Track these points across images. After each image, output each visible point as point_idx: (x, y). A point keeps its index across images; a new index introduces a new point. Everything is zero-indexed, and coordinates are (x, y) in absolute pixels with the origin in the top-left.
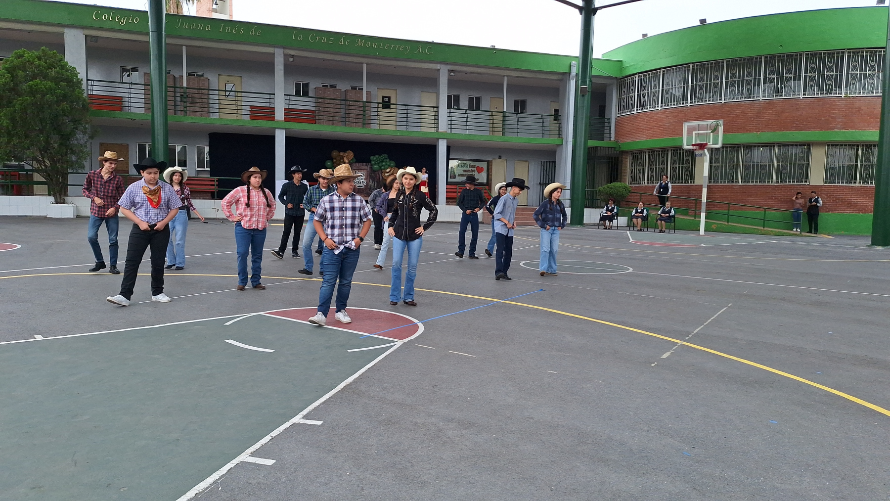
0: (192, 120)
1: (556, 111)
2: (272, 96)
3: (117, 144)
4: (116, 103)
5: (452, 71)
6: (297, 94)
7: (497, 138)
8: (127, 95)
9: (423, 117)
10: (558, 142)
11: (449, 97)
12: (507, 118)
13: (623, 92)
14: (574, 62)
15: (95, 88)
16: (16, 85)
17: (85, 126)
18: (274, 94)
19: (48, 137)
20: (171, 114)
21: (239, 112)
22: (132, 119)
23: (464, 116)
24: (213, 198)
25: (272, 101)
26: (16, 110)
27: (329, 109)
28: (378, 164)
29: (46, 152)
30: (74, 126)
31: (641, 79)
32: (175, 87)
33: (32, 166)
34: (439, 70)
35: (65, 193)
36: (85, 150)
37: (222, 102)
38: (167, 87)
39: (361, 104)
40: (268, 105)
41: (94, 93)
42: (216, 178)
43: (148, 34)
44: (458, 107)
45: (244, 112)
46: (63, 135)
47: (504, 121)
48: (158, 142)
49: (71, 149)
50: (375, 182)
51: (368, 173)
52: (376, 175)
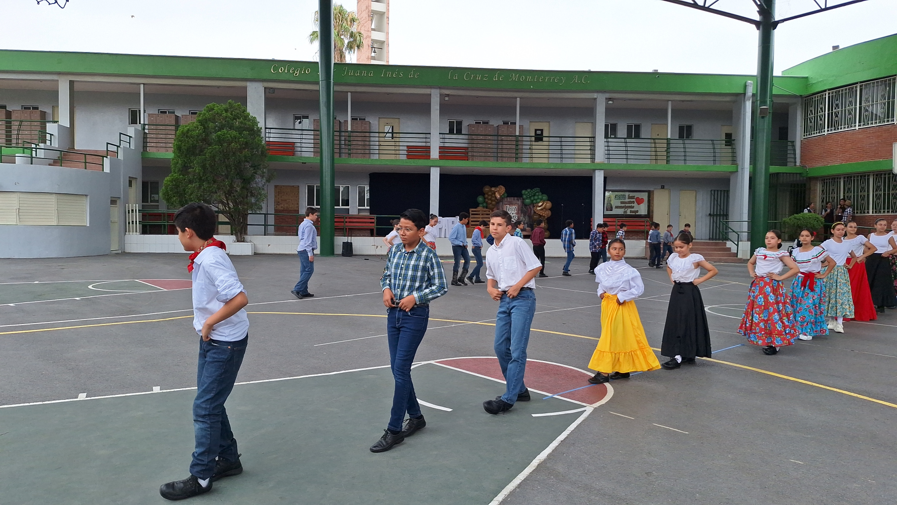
0: (356, 161)
1: (729, 136)
2: (428, 136)
3: (289, 186)
4: (289, 148)
5: (610, 99)
6: (451, 132)
7: (661, 167)
8: (299, 141)
9: (577, 148)
10: (731, 168)
11: (606, 126)
12: (671, 145)
13: (809, 112)
14: (749, 81)
15: (272, 135)
16: (207, 135)
17: (263, 170)
18: (430, 134)
19: (232, 181)
20: (336, 156)
21: (397, 152)
22: (303, 163)
23: (624, 144)
24: (372, 235)
25: (428, 140)
26: (207, 158)
27: (481, 145)
28: (530, 197)
29: (230, 195)
30: (255, 171)
31: (832, 96)
32: (340, 132)
33: (218, 208)
34: (595, 99)
35: (245, 232)
36: (263, 192)
37: (382, 143)
38: (334, 131)
39: (513, 138)
40: (424, 144)
41: (271, 140)
42: (375, 216)
43: (318, 83)
44: (615, 136)
45: (401, 152)
46: (244, 179)
47: (668, 148)
48: (325, 184)
49: (251, 192)
50: (526, 216)
51: (520, 207)
52: (527, 209)
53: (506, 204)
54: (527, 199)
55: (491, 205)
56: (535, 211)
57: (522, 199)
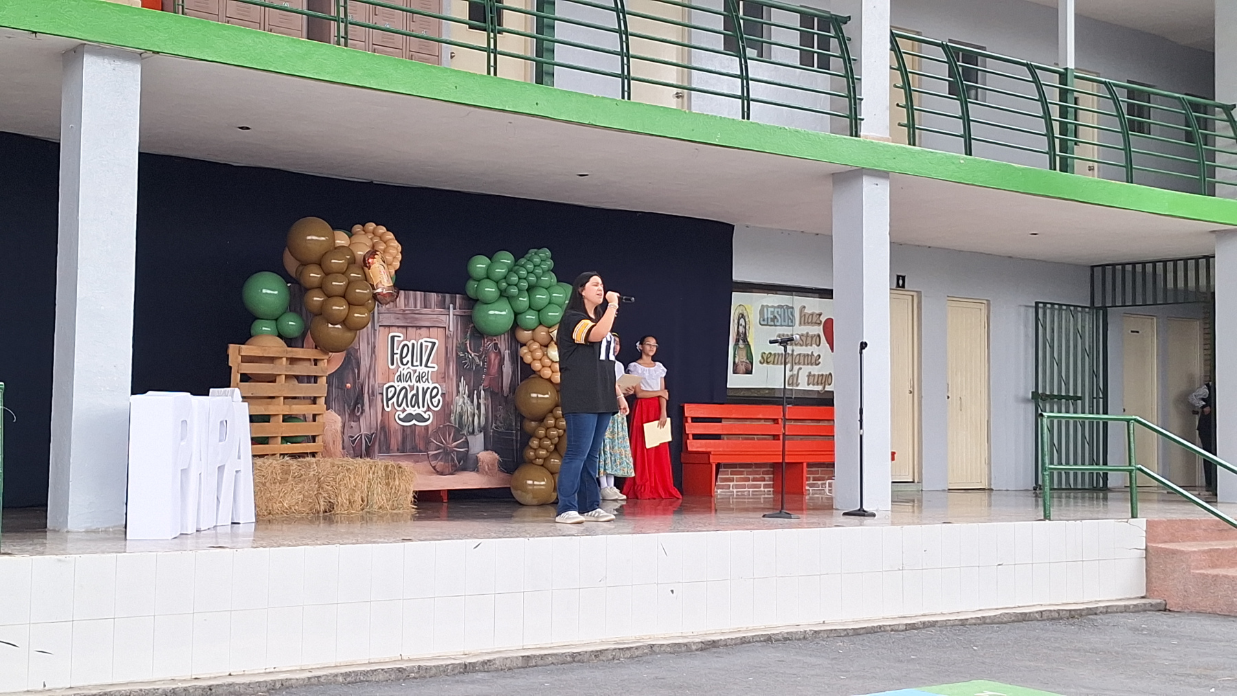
50: (482, 392)
51: (453, 344)
52: (484, 357)
53: (387, 329)
54: (496, 305)
55: (338, 328)
56: (537, 366)
57: (460, 305)
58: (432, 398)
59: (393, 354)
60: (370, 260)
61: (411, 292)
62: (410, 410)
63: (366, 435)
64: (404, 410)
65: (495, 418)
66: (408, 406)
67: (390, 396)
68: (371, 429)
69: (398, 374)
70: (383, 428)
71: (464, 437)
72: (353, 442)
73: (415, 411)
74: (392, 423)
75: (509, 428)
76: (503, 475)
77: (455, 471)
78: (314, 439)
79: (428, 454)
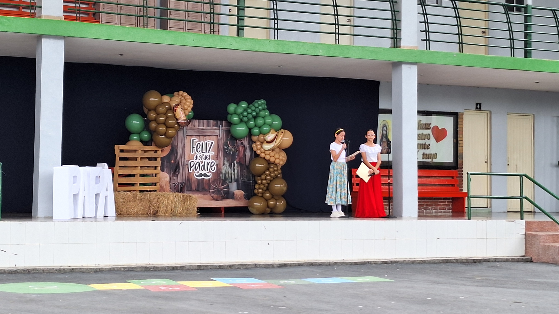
28: (246, 122)
50: (236, 164)
51: (222, 142)
52: (237, 148)
53: (190, 136)
54: (239, 125)
55: (163, 137)
56: (258, 152)
57: (225, 125)
58: (211, 166)
59: (193, 147)
60: (176, 108)
61: (202, 121)
62: (201, 172)
63: (180, 183)
64: (198, 172)
65: (242, 175)
66: (200, 170)
67: (191, 166)
68: (183, 180)
69: (196, 156)
70: (188, 179)
71: (227, 184)
72: (175, 186)
73: (203, 172)
74: (193, 178)
75: (249, 179)
76: (247, 201)
77: (223, 199)
78: (155, 184)
79: (210, 191)
